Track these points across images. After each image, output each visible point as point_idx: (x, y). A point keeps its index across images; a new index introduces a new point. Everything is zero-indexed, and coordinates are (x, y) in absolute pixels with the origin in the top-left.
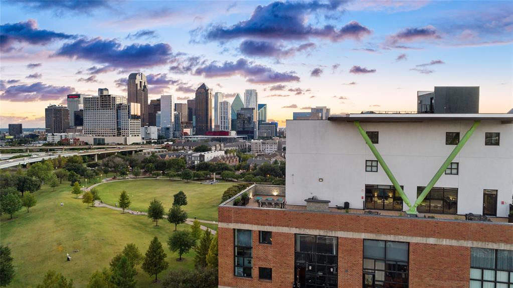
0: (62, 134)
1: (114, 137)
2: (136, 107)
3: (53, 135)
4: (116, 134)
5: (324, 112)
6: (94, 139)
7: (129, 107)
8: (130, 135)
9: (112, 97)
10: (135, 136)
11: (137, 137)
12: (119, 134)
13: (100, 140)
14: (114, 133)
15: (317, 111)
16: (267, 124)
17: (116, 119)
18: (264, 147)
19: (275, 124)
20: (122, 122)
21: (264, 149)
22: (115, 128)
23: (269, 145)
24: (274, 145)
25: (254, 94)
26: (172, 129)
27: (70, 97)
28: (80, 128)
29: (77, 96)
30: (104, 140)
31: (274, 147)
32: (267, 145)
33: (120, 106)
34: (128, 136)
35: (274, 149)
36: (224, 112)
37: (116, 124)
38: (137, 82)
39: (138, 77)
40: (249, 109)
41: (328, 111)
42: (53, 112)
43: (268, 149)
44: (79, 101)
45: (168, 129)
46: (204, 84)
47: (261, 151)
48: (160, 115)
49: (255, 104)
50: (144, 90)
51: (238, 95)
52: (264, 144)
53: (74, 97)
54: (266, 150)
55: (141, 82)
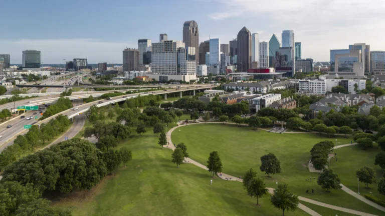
0: (136, 72)
1: (175, 75)
2: (192, 50)
3: (129, 73)
4: (176, 73)
5: (364, 48)
6: (159, 76)
7: (187, 50)
8: (188, 74)
9: (174, 43)
11: (192, 75)
12: (179, 72)
13: (164, 78)
14: (174, 71)
15: (355, 48)
16: (304, 60)
17: (176, 61)
18: (312, 86)
19: (310, 61)
20: (182, 63)
21: (311, 89)
22: (176, 68)
23: (317, 84)
24: (322, 84)
25: (291, 34)
26: (218, 67)
27: (140, 41)
28: (147, 66)
29: (146, 41)
30: (167, 77)
31: (322, 87)
32: (314, 84)
33: (180, 50)
34: (186, 74)
35: (322, 89)
36: (263, 51)
37: (176, 64)
38: (191, 28)
39: (191, 24)
40: (287, 48)
41: (367, 47)
42: (128, 54)
43: (317, 89)
44: (147, 44)
45: (215, 67)
46: (244, 28)
47: (308, 90)
48: (209, 55)
49: (292, 43)
50: (195, 35)
51: (274, 36)
52: (312, 84)
53: (143, 42)
54: (314, 89)
55: (193, 28)
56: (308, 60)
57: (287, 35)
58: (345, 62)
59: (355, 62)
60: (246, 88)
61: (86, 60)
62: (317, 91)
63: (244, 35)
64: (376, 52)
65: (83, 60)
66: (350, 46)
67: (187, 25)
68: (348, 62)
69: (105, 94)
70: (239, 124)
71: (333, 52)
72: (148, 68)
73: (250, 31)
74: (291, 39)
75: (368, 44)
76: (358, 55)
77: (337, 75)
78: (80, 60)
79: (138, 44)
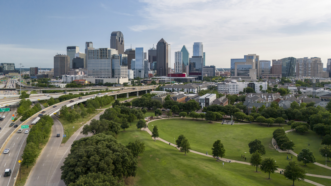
0: (73, 76)
1: (109, 79)
3: (66, 77)
4: (111, 77)
5: (255, 58)
6: (96, 80)
8: (121, 77)
9: (109, 50)
10: (124, 78)
11: (125, 78)
12: (113, 76)
13: (100, 81)
14: (109, 75)
15: (249, 58)
16: (208, 67)
17: (111, 66)
18: (228, 88)
19: (213, 67)
20: (116, 68)
21: (228, 89)
22: (111, 72)
23: (232, 86)
24: (236, 86)
25: (200, 46)
26: (143, 72)
27: (68, 48)
28: (77, 70)
29: (74, 48)
30: (102, 80)
31: (236, 88)
32: (230, 86)
33: (114, 56)
34: (120, 78)
35: (236, 90)
36: (178, 59)
37: (111, 69)
38: (117, 38)
39: (118, 34)
40: (198, 57)
41: (257, 57)
42: (59, 59)
43: (232, 90)
44: (75, 51)
45: (140, 72)
46: (162, 39)
47: (225, 91)
48: (134, 61)
49: (201, 53)
50: (121, 44)
51: (184, 46)
52: (228, 86)
53: (71, 49)
54: (230, 90)
55: (119, 38)
56: (211, 67)
57: (197, 46)
58: (243, 68)
59: (249, 68)
60: (181, 89)
61: (14, 64)
62: (232, 91)
63: (162, 45)
64: (263, 61)
65: (11, 64)
66: (245, 56)
67: (114, 35)
68: (245, 68)
69: (62, 96)
70: (196, 119)
71: (233, 61)
72: (78, 72)
73: (167, 42)
74: (200, 50)
75: (258, 55)
76: (252, 64)
77: (240, 78)
78: (8, 64)
79: (67, 50)
